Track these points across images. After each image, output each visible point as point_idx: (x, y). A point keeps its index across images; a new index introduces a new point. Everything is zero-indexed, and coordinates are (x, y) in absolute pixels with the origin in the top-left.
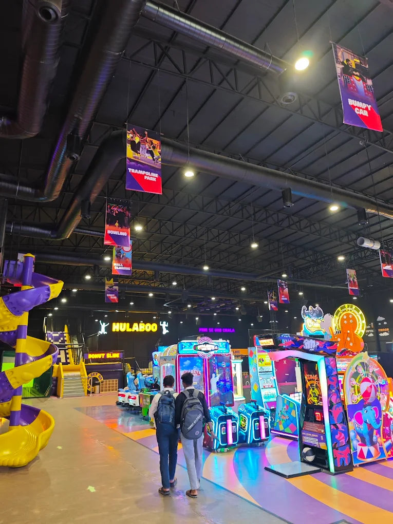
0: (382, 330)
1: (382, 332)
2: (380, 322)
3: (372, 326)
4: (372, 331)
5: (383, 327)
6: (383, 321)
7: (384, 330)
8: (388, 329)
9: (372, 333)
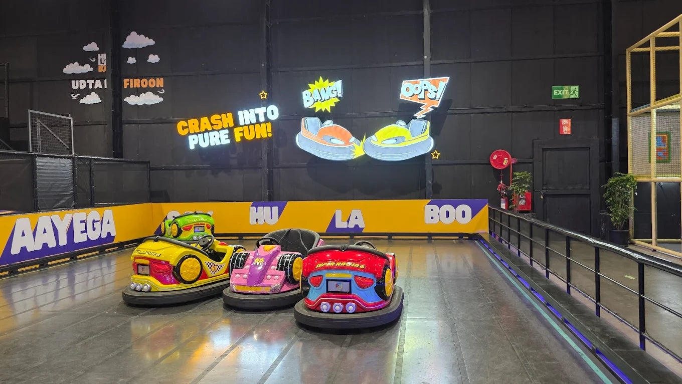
0: (136, 83)
1: (138, 92)
2: (134, 52)
3: (103, 66)
4: (98, 84)
5: (143, 70)
6: (148, 50)
7: (145, 83)
8: (160, 82)
9: (98, 91)
